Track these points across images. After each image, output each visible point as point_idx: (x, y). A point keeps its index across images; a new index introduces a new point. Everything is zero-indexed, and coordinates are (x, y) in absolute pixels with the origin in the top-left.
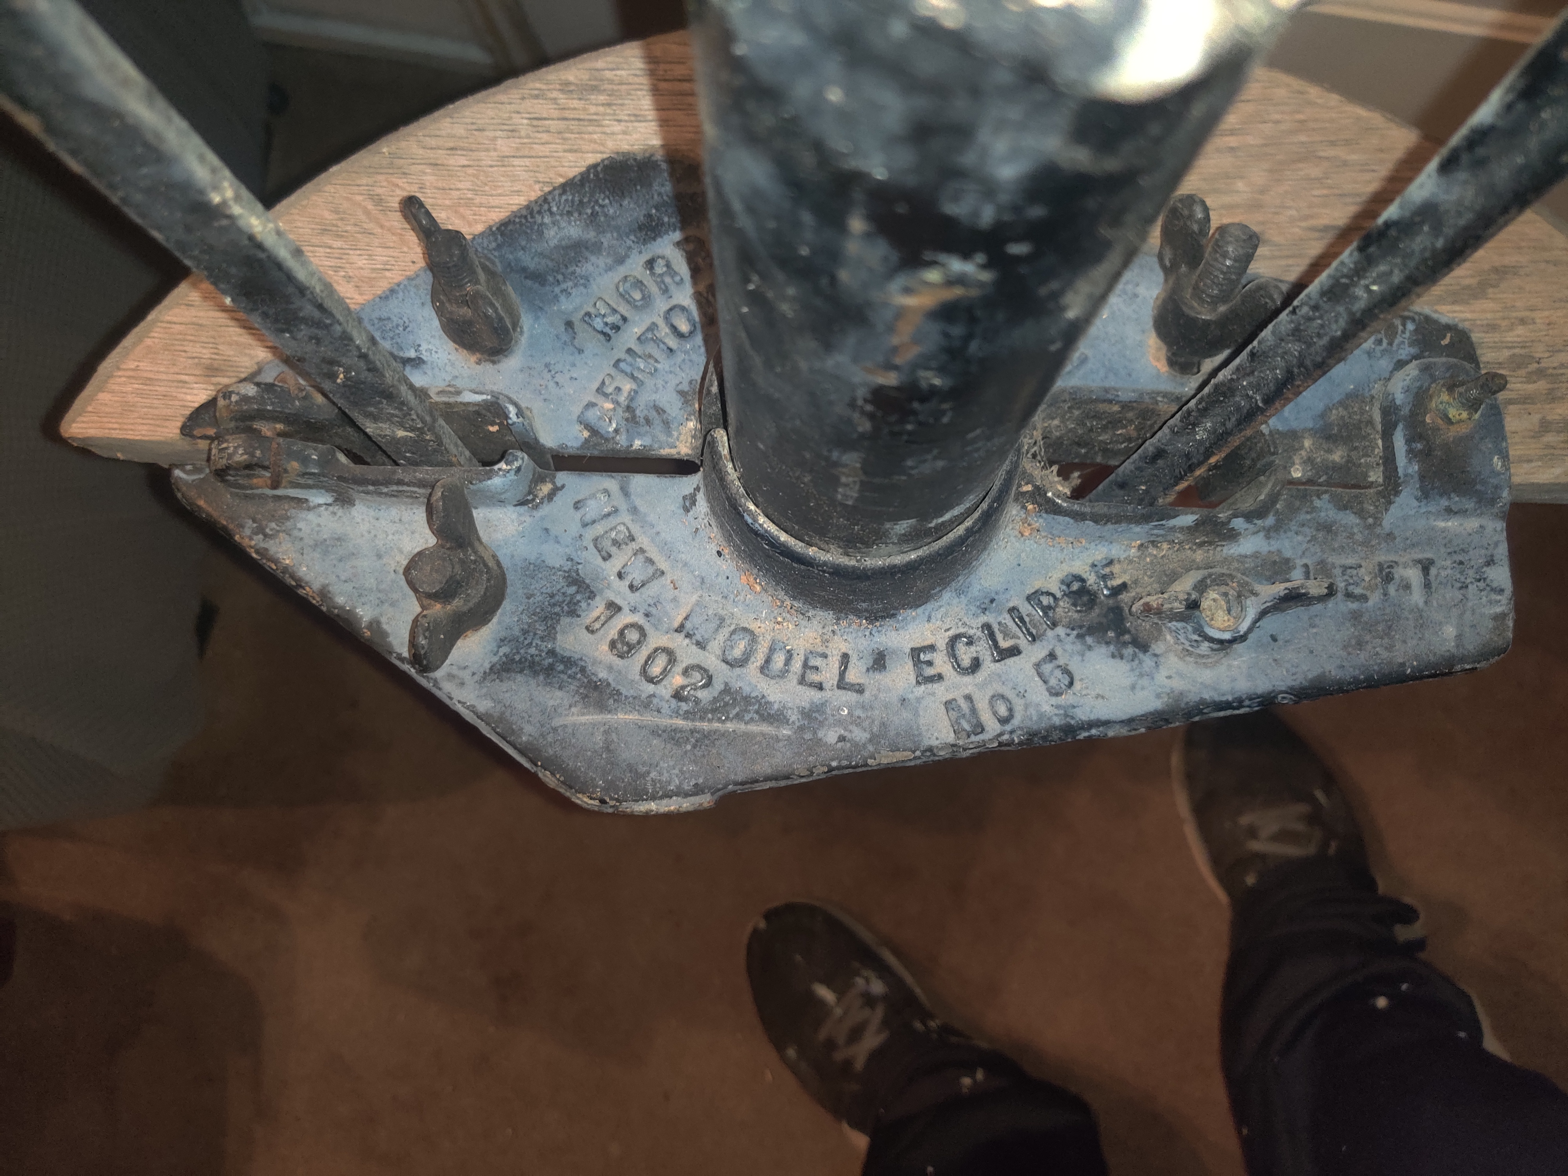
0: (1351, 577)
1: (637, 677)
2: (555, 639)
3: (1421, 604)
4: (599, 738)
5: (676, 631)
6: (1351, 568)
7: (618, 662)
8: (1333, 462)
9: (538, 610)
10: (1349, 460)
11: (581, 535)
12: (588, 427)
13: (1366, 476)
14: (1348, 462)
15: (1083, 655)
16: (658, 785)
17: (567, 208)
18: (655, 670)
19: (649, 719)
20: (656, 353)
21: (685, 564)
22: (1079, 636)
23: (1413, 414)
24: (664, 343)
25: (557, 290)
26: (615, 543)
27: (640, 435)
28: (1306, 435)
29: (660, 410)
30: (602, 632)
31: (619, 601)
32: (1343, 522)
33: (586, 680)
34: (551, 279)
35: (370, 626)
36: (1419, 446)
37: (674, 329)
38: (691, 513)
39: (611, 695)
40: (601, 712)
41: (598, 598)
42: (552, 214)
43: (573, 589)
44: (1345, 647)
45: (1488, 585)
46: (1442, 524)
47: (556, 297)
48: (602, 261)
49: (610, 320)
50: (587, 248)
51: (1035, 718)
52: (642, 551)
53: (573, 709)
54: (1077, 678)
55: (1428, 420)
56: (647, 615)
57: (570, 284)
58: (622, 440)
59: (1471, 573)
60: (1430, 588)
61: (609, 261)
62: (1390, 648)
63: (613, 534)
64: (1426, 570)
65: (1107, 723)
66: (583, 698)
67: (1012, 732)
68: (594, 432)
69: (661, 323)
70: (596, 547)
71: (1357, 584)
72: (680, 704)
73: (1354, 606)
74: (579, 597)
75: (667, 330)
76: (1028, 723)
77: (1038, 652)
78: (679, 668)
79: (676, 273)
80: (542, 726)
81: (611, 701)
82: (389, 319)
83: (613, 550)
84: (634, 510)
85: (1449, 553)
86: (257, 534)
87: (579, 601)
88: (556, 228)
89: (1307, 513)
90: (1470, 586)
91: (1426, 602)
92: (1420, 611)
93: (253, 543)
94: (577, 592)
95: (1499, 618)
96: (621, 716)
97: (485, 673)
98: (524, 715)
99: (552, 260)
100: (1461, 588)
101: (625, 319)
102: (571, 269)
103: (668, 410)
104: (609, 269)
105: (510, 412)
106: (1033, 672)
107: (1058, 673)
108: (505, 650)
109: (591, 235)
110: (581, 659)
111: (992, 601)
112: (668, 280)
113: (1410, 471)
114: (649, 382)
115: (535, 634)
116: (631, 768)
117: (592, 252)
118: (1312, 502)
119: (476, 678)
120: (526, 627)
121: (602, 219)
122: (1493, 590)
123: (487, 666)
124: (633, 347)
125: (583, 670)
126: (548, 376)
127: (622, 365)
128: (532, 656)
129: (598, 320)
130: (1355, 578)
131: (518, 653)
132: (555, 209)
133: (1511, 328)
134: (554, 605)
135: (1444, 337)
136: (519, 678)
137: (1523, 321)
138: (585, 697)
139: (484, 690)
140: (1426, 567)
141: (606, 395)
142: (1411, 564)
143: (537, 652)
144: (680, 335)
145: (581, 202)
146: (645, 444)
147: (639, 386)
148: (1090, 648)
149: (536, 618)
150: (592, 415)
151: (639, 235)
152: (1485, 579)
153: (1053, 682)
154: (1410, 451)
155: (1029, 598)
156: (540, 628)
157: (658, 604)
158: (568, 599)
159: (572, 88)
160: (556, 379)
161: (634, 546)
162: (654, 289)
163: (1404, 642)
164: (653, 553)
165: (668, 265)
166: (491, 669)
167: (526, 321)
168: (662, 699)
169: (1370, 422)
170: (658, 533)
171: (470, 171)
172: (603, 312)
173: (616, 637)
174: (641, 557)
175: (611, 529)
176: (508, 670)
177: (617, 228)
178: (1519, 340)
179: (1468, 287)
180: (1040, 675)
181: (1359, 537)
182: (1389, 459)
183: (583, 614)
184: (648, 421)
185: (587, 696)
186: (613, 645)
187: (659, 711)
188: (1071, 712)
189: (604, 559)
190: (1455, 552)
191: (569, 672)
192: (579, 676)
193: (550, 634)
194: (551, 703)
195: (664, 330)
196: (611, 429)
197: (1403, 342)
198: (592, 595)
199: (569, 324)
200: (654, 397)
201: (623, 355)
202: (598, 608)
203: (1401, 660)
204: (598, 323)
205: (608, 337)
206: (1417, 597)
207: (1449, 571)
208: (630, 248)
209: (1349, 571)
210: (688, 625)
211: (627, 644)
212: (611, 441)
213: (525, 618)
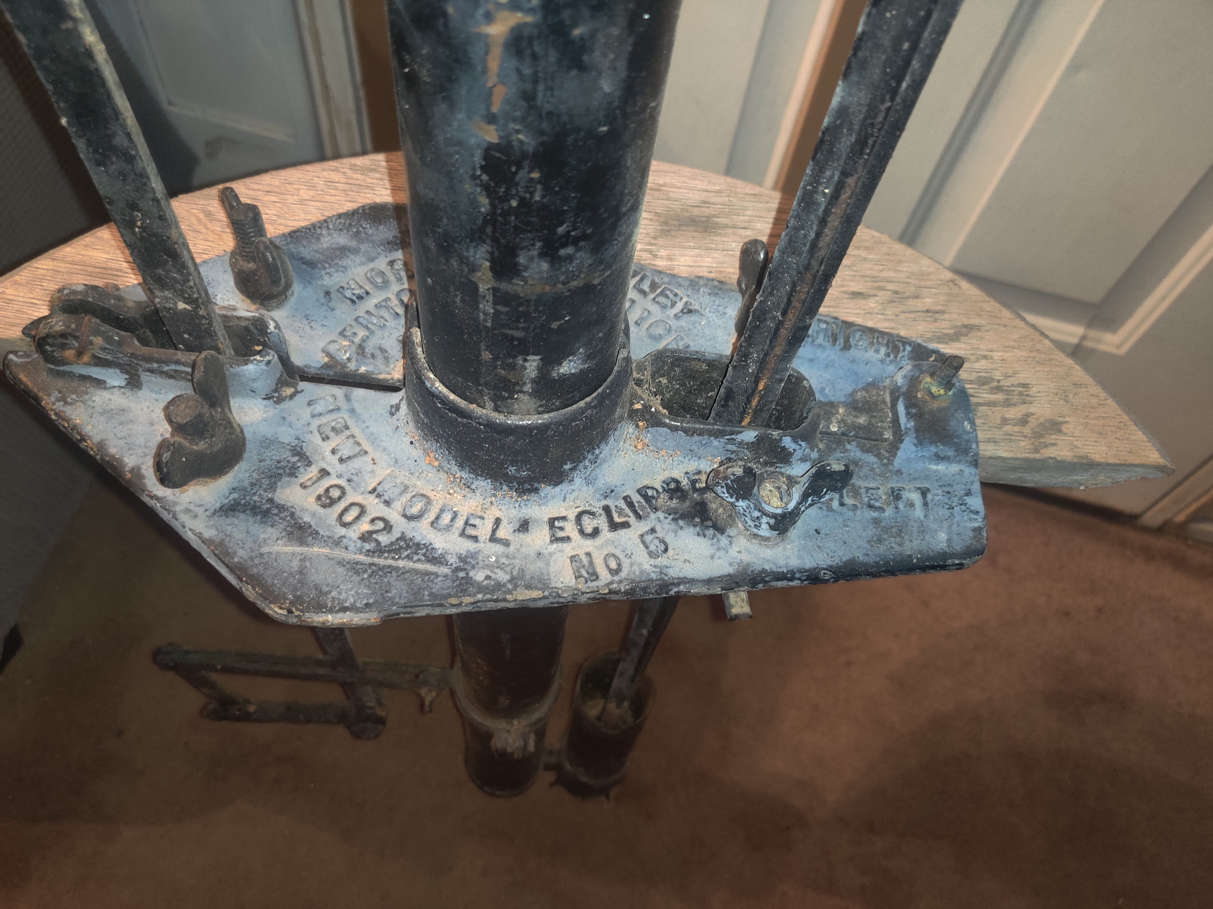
0: (872, 494)
1: (334, 523)
2: (275, 491)
3: (922, 516)
4: (295, 564)
5: (370, 492)
6: (872, 489)
7: (321, 511)
8: (859, 423)
9: (266, 471)
10: (870, 423)
11: (309, 424)
12: (328, 354)
13: (882, 434)
14: (869, 424)
15: (676, 532)
16: (336, 602)
17: (340, 227)
18: (349, 518)
19: (338, 553)
20: (386, 315)
21: (385, 449)
22: (673, 519)
23: (909, 391)
24: (393, 310)
25: (323, 272)
26: (333, 429)
27: (365, 364)
28: (841, 405)
29: (383, 350)
30: (312, 489)
31: (329, 469)
32: (867, 460)
33: (293, 522)
34: (320, 266)
35: (132, 471)
36: (914, 411)
37: (402, 302)
38: (395, 416)
39: (311, 534)
40: (301, 545)
41: (313, 466)
42: (328, 229)
43: (296, 459)
44: (869, 542)
45: (968, 508)
46: (934, 467)
47: (321, 277)
48: (358, 259)
49: (356, 292)
50: (349, 251)
51: (637, 573)
52: (353, 436)
53: (279, 542)
54: (670, 547)
55: (919, 395)
56: (349, 481)
57: (333, 270)
58: (352, 366)
59: (956, 499)
60: (927, 506)
61: (363, 259)
62: (901, 545)
63: (333, 424)
64: (924, 495)
65: (692, 581)
66: (289, 534)
67: (619, 582)
68: (332, 358)
69: (393, 298)
70: (319, 431)
71: (876, 500)
72: (364, 544)
73: (875, 514)
74: (299, 464)
75: (397, 302)
76: (632, 576)
77: (643, 527)
78: (367, 518)
80: (252, 551)
81: (311, 538)
83: (332, 435)
84: (352, 411)
85: (940, 486)
86: (59, 401)
87: (299, 467)
88: (330, 237)
89: (841, 452)
90: (955, 508)
91: (925, 516)
92: (922, 522)
93: (54, 407)
94: (299, 461)
95: (977, 530)
96: (315, 549)
97: (215, 510)
98: (239, 542)
99: (323, 255)
100: (949, 509)
101: (367, 293)
102: (336, 262)
103: (389, 351)
104: (362, 263)
105: (270, 325)
106: (639, 540)
107: (657, 542)
108: (234, 495)
109: (353, 244)
110: (292, 507)
111: (612, 491)
112: (402, 273)
113: (909, 426)
114: (379, 333)
115: (260, 487)
116: (317, 587)
117: (352, 253)
118: (844, 446)
119: (208, 513)
120: (254, 481)
121: (363, 235)
122: (972, 512)
123: (218, 506)
124: (371, 310)
125: (292, 515)
126: (306, 322)
127: (360, 320)
128: (255, 502)
129: (349, 291)
130: (875, 496)
131: (244, 498)
132: (331, 227)
133: (977, 360)
134: (279, 468)
135: (931, 357)
136: (242, 516)
137: (985, 357)
138: (290, 534)
139: (212, 523)
140: (924, 493)
141: (345, 337)
142: (913, 489)
143: (259, 499)
145: (350, 224)
146: (368, 369)
147: (370, 334)
148: (681, 528)
149: (263, 476)
150: (332, 348)
151: (387, 247)
152: (965, 504)
153: (652, 548)
154: (908, 414)
155: (639, 491)
156: (266, 482)
157: (359, 474)
158: (291, 465)
159: (358, 168)
160: (311, 325)
161: (348, 433)
163: (911, 541)
164: (361, 438)
166: (221, 508)
167: (297, 288)
168: (350, 539)
169: (884, 402)
170: (368, 427)
171: (278, 205)
172: (353, 287)
173: (322, 493)
174: (351, 441)
175: (333, 420)
176: (233, 510)
177: (372, 242)
178: (983, 368)
179: (948, 334)
180: (644, 542)
181: (878, 471)
182: (896, 420)
183: (299, 476)
184: (373, 356)
185: (291, 533)
186: (319, 498)
187: (346, 548)
188: (665, 571)
189: (323, 439)
190: (944, 485)
191: (281, 515)
192: (288, 518)
193: (272, 487)
194: (263, 536)
195: (394, 302)
196: (345, 357)
197: (903, 356)
198: (309, 464)
199: (328, 293)
200: (380, 342)
201: (362, 314)
202: (313, 472)
203: (909, 553)
204: (348, 294)
205: (353, 302)
206: (919, 512)
207: (940, 497)
208: (379, 254)
209: (870, 491)
210: (379, 489)
211: (330, 498)
212: (344, 366)
213: (255, 475)
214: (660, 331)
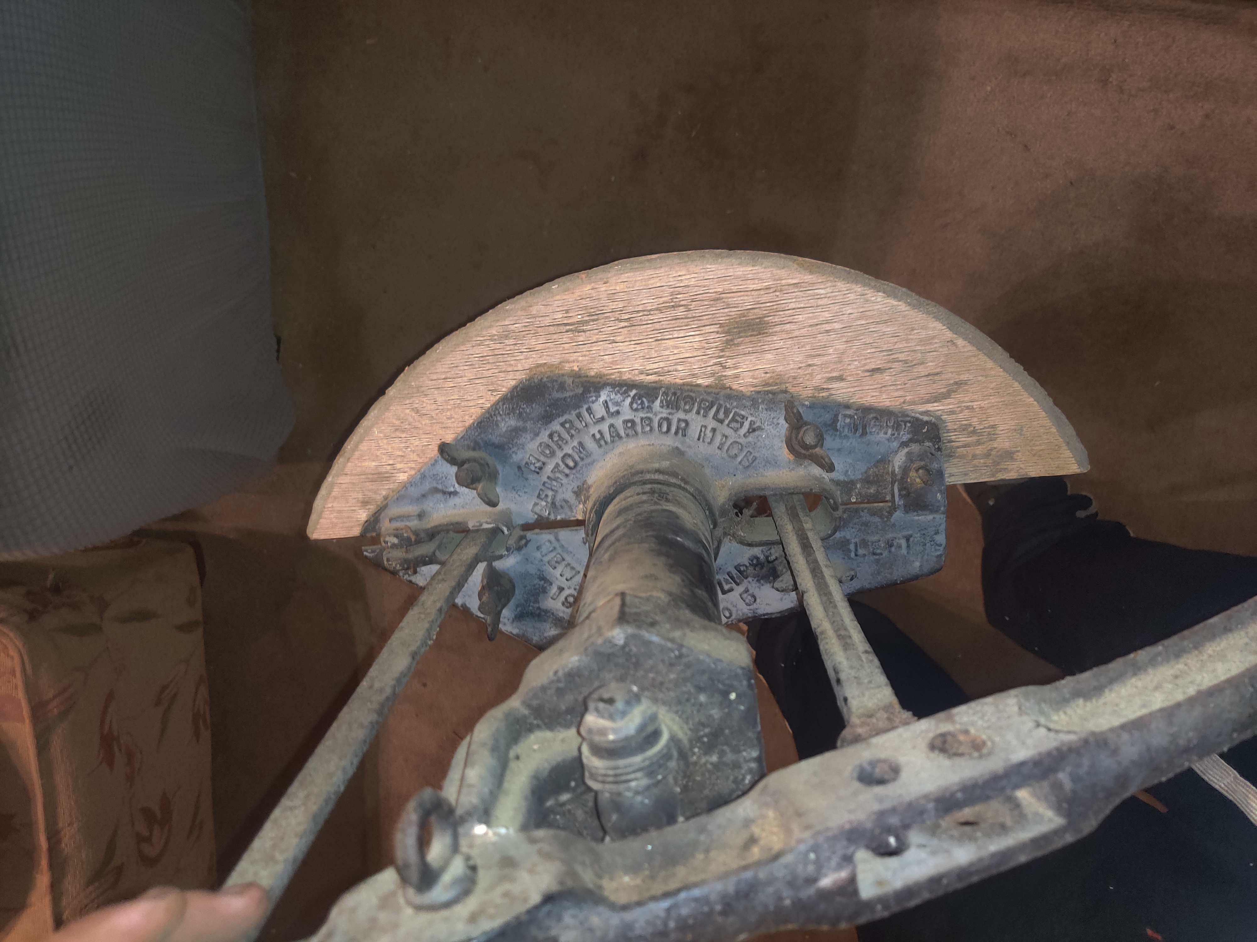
2: (539, 602)
3: (906, 554)
8: (871, 493)
9: (530, 592)
10: (878, 491)
11: (542, 561)
12: (536, 513)
13: (885, 497)
15: (760, 588)
17: (507, 410)
20: (560, 476)
22: (757, 581)
23: (902, 478)
24: (564, 472)
25: (511, 452)
27: (560, 514)
28: (858, 482)
29: (566, 501)
30: (558, 599)
31: (563, 585)
32: (873, 521)
33: (554, 618)
34: (507, 447)
35: (462, 606)
36: (904, 492)
37: (567, 466)
41: (553, 585)
42: (501, 415)
43: (542, 583)
44: (872, 575)
45: (935, 543)
46: (916, 518)
47: (511, 455)
48: (528, 436)
49: (538, 465)
50: (520, 430)
51: (741, 615)
52: (569, 564)
54: (757, 598)
55: (907, 481)
56: (575, 590)
57: (516, 448)
58: (552, 517)
59: (928, 538)
60: (910, 546)
61: (532, 436)
62: (891, 574)
63: (556, 558)
64: (908, 540)
65: (771, 614)
67: (732, 621)
68: (539, 516)
69: (561, 463)
70: (549, 564)
71: (878, 549)
73: (877, 557)
74: (545, 585)
75: (564, 466)
76: (738, 617)
77: (740, 589)
79: (563, 439)
80: (540, 636)
82: (437, 474)
83: (557, 565)
84: (562, 547)
85: (919, 531)
87: (546, 587)
88: (504, 422)
89: (857, 518)
90: (927, 544)
91: (908, 553)
92: (905, 557)
94: (545, 583)
95: (939, 557)
97: (516, 620)
98: (532, 633)
99: (506, 438)
100: (923, 545)
101: (544, 464)
102: (515, 441)
103: (570, 501)
104: (532, 439)
106: (739, 597)
107: (749, 597)
108: (518, 610)
109: (520, 424)
110: (551, 610)
111: (720, 569)
112: (560, 443)
113: (900, 503)
114: (560, 491)
115: (531, 602)
117: (523, 432)
118: (859, 513)
119: (510, 621)
120: (526, 599)
121: (525, 415)
122: (938, 545)
123: (513, 616)
124: (550, 475)
125: (553, 614)
126: (515, 493)
127: (546, 485)
128: (531, 610)
129: (532, 465)
130: (877, 546)
131: (525, 610)
132: (501, 413)
134: (536, 589)
135: (924, 430)
136: (527, 619)
137: (967, 408)
138: (555, 624)
139: (516, 626)
140: (908, 538)
141: (542, 499)
142: (902, 537)
143: (533, 609)
144: (570, 468)
145: (513, 408)
146: (562, 516)
147: (555, 493)
148: (762, 585)
149: (530, 595)
150: (537, 509)
151: (543, 421)
152: (934, 540)
153: (747, 601)
154: (900, 494)
155: (735, 568)
156: (532, 599)
158: (542, 586)
160: (518, 494)
161: (564, 563)
162: (555, 447)
163: (898, 570)
164: (574, 564)
165: (559, 436)
166: (517, 618)
167: (500, 468)
170: (574, 556)
172: (533, 462)
173: (564, 600)
174: (569, 567)
175: (554, 556)
176: (523, 617)
177: (532, 419)
178: (965, 417)
180: (742, 598)
181: (880, 527)
182: (893, 498)
183: (548, 592)
184: (562, 507)
186: (563, 604)
188: (756, 611)
189: (553, 568)
190: (922, 530)
191: (547, 615)
192: (551, 616)
193: (537, 601)
194: (542, 627)
195: (562, 466)
196: (546, 513)
198: (551, 584)
199: (519, 468)
200: (563, 496)
201: (546, 480)
202: (554, 590)
203: (895, 578)
204: (533, 468)
205: (538, 473)
206: (904, 551)
207: (919, 539)
208: (540, 428)
209: (875, 543)
211: (569, 603)
212: (548, 518)
213: (525, 596)
214: (735, 451)
